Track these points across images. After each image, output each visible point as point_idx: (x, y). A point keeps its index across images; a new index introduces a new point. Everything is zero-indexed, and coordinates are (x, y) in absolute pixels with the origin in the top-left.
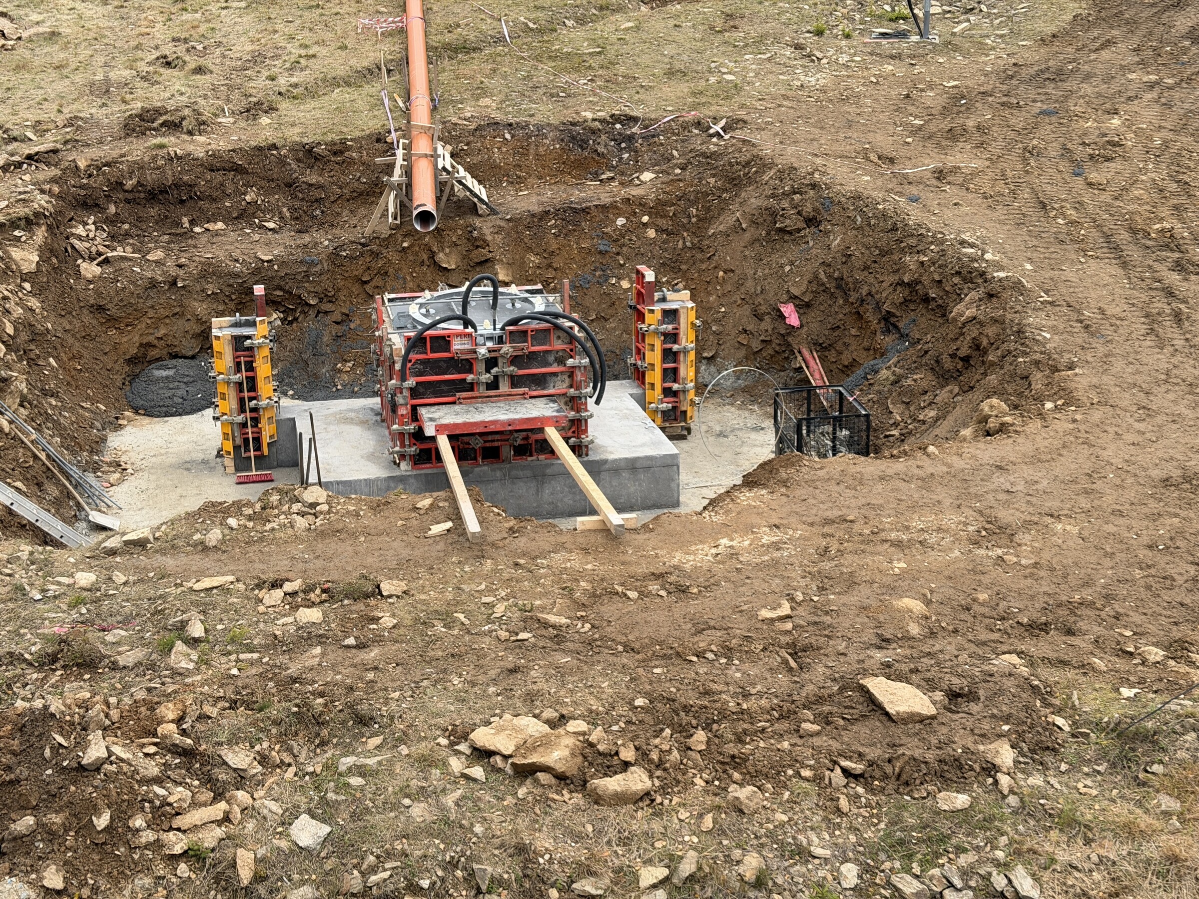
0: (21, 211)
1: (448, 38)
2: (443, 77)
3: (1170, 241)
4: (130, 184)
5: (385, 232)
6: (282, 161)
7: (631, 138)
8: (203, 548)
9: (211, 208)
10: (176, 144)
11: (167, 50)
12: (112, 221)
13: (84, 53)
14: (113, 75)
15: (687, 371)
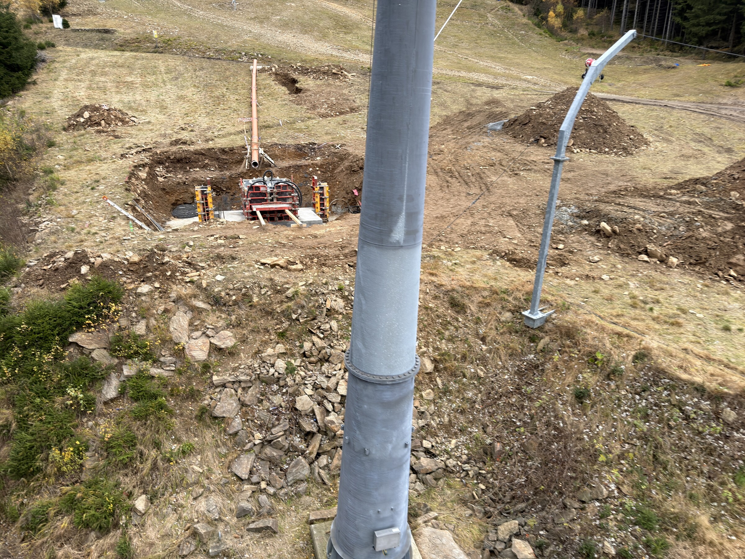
0: (141, 162)
1: (264, 124)
2: (262, 133)
3: (450, 171)
4: (172, 157)
5: (245, 171)
6: (215, 153)
7: (314, 149)
8: (194, 231)
9: (195, 165)
10: (185, 147)
11: (183, 126)
12: (167, 167)
13: (158, 127)
14: (167, 132)
15: (327, 204)
